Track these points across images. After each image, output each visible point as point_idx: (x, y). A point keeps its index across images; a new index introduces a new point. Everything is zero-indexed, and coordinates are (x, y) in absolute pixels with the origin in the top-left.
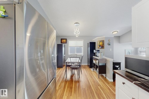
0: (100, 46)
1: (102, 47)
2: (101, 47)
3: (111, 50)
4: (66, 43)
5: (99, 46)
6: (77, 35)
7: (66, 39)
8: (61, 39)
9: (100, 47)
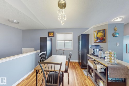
0: (97, 38)
1: (103, 40)
2: (99, 40)
3: (118, 44)
4: (54, 36)
5: (95, 39)
6: (63, 22)
7: (54, 32)
8: (48, 32)
9: (97, 40)
